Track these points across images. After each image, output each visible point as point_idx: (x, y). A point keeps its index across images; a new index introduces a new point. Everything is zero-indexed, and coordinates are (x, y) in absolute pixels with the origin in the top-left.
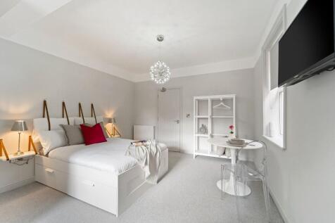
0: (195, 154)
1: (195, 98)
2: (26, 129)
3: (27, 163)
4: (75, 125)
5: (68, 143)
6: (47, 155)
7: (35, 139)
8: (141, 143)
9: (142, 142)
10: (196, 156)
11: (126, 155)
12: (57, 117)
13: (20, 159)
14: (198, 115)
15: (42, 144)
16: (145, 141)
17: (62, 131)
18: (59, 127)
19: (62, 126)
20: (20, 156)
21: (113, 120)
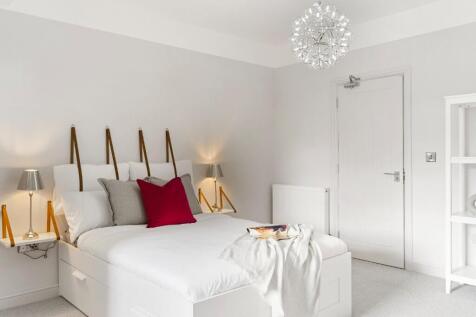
0: (450, 278)
1: (451, 100)
2: (41, 187)
3: (45, 256)
4: (130, 180)
5: (113, 220)
6: (75, 243)
7: (57, 208)
8: (271, 232)
9: (276, 228)
10: (456, 288)
11: (222, 256)
12: (98, 164)
13: (34, 247)
14: (467, 154)
15: (68, 219)
16: (283, 228)
17: (103, 193)
18: (99, 185)
19: (104, 183)
20: (33, 240)
21: (216, 170)
